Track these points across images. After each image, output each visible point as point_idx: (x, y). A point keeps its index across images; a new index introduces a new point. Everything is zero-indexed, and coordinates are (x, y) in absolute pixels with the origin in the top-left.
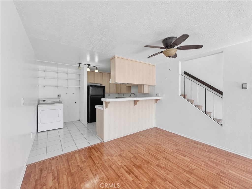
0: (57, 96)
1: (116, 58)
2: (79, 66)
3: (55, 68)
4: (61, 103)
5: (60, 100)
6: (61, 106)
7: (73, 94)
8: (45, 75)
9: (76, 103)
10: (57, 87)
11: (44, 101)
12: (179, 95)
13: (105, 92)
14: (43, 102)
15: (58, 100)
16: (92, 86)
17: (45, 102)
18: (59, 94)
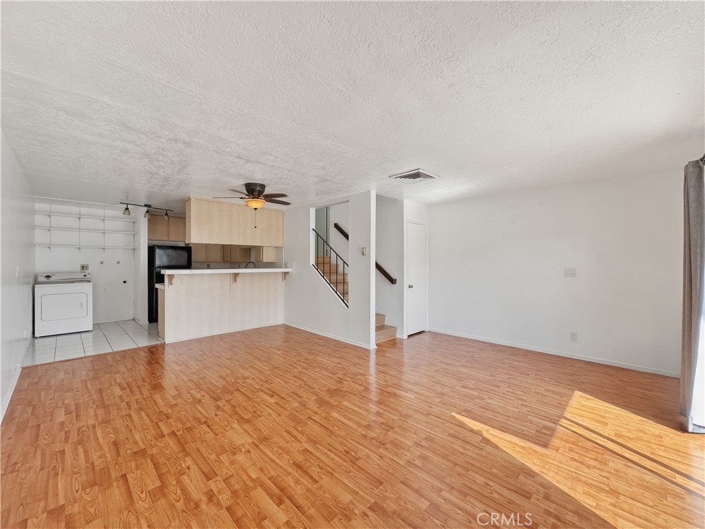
0: (79, 268)
1: (192, 200)
2: (127, 209)
3: (75, 209)
4: (89, 281)
5: (85, 276)
6: (88, 288)
7: (118, 263)
8: (50, 224)
9: (125, 282)
10: (79, 248)
11: (48, 277)
12: (311, 264)
13: (192, 260)
14: (45, 280)
15: (81, 276)
16: (160, 247)
17: (51, 279)
18: (84, 263)
